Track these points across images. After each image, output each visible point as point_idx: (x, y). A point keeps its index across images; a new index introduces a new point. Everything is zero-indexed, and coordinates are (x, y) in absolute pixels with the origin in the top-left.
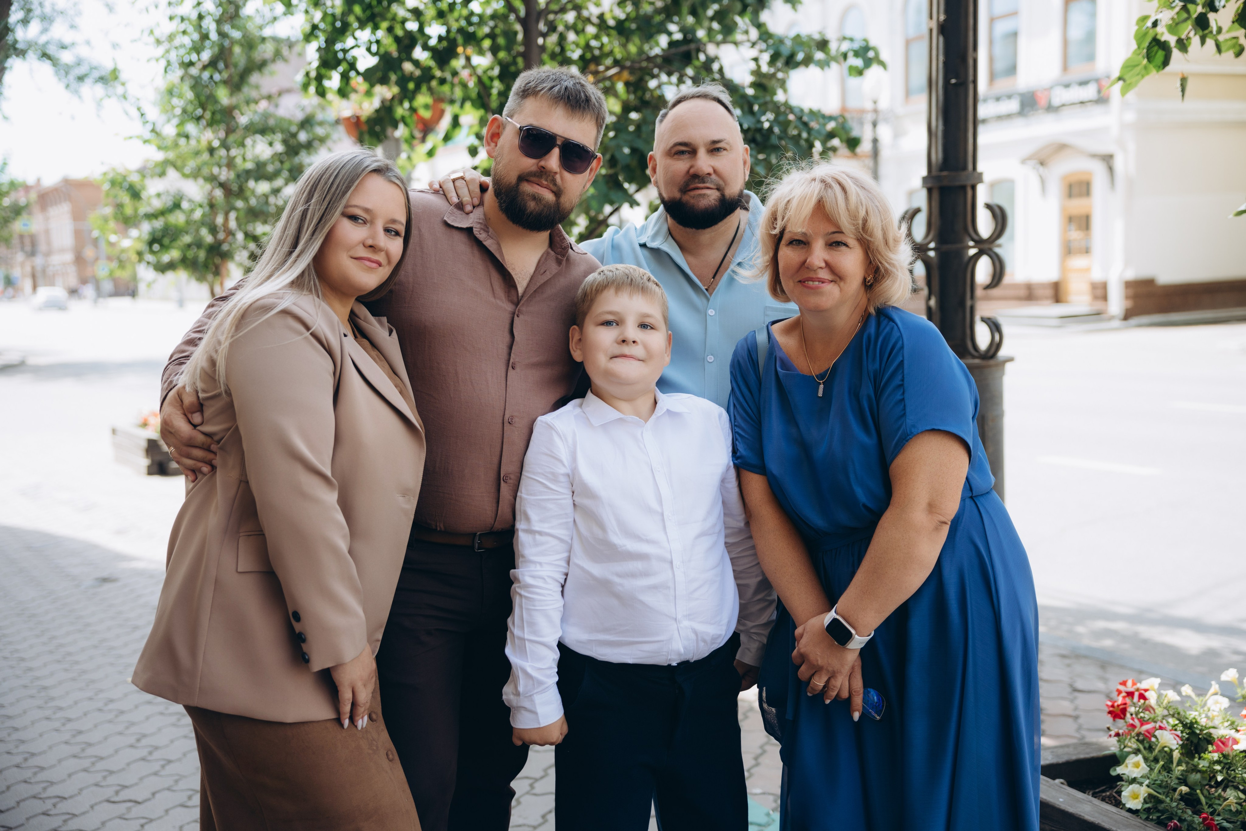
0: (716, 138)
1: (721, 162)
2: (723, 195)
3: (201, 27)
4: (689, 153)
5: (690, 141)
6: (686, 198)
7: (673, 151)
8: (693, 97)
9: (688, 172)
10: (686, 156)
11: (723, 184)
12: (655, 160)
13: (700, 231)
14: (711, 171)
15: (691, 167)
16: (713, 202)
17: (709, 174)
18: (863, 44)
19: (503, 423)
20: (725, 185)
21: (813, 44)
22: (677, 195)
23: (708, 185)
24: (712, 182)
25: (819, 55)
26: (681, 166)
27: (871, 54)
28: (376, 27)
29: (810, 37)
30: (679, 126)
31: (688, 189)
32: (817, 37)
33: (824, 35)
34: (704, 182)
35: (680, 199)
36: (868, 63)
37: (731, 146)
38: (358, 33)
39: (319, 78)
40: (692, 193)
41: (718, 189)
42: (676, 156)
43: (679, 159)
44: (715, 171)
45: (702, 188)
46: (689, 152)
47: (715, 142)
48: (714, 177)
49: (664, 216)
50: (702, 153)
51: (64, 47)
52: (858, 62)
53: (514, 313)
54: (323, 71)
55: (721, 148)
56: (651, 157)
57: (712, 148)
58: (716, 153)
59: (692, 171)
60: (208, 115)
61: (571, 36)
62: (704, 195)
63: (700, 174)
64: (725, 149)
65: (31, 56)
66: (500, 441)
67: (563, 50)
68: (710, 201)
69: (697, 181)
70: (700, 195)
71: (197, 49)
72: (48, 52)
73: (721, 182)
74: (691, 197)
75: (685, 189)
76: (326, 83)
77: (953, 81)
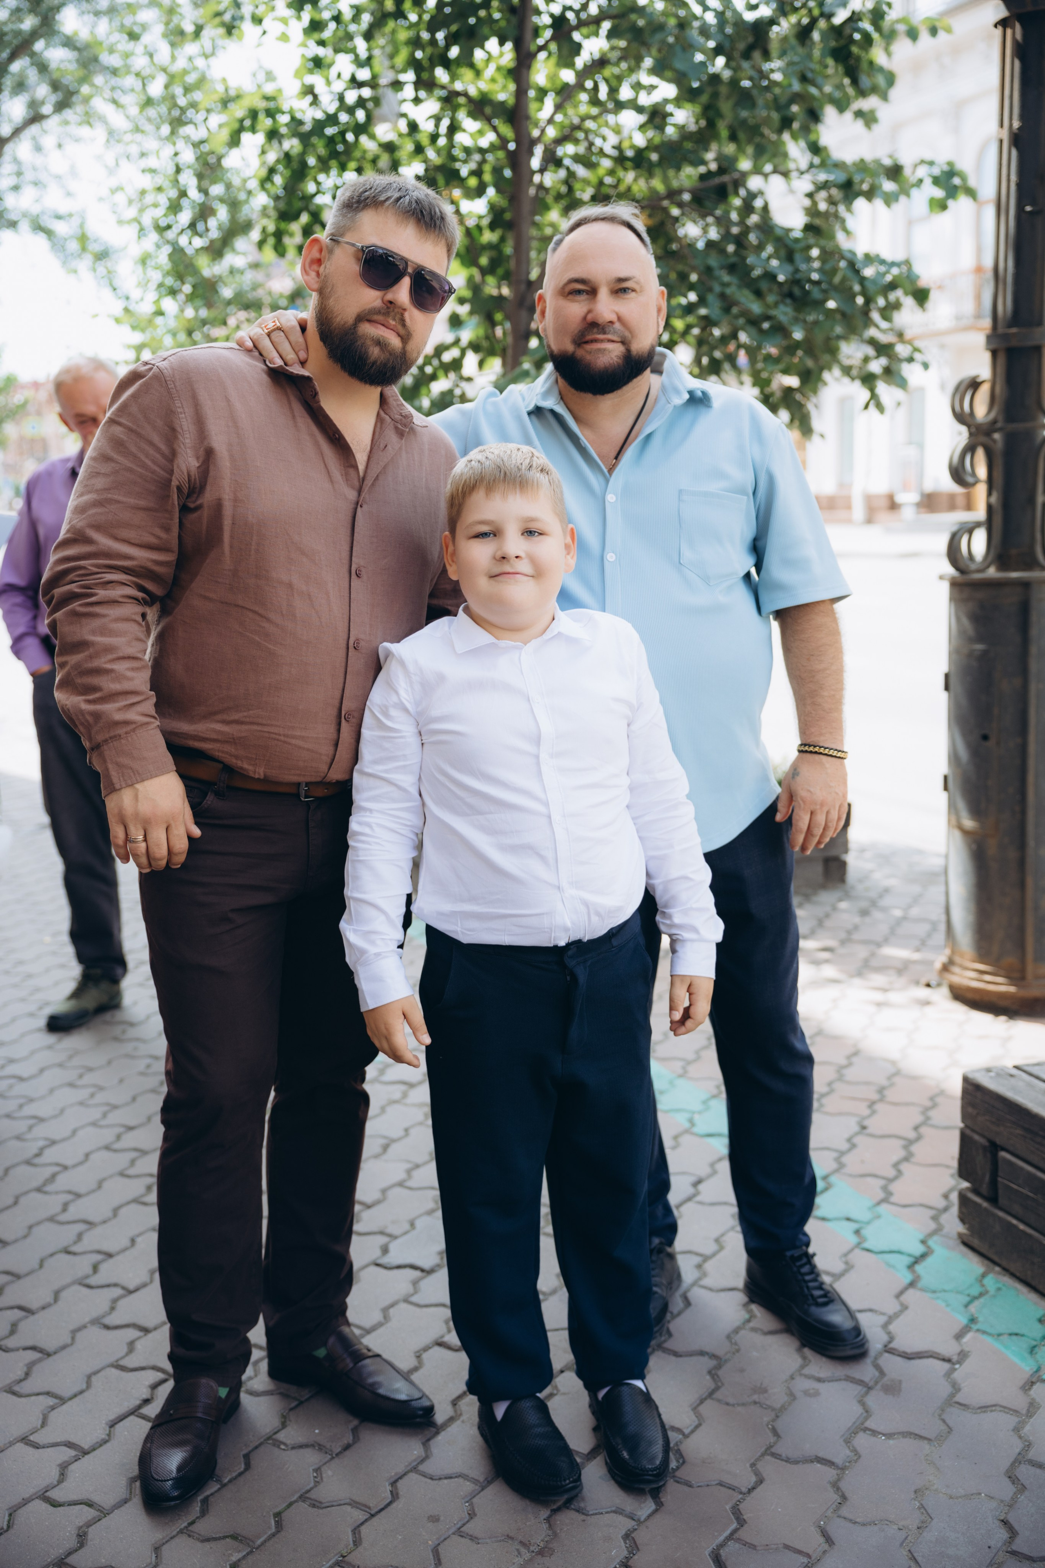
0: (622, 275)
1: (628, 307)
2: (628, 351)
3: (177, 181)
4: (587, 294)
5: (589, 277)
6: (580, 353)
7: (567, 289)
8: (597, 219)
9: (585, 318)
10: (584, 297)
11: (630, 336)
12: (545, 301)
13: (599, 397)
14: (613, 317)
15: (589, 311)
16: (615, 359)
17: (611, 322)
18: (946, 168)
19: (348, 648)
20: (632, 337)
21: (881, 171)
22: (570, 347)
23: (610, 337)
24: (615, 332)
25: (888, 186)
26: (576, 309)
27: (956, 181)
28: (343, 168)
29: (877, 162)
30: (573, 258)
31: (584, 340)
32: (887, 162)
33: (895, 160)
34: (605, 333)
35: (574, 353)
36: (952, 192)
37: (641, 287)
38: (321, 177)
39: (279, 235)
40: (588, 347)
41: (623, 343)
42: (570, 297)
43: (573, 301)
44: (619, 319)
45: (602, 341)
46: (587, 292)
47: (621, 280)
48: (617, 325)
49: (553, 378)
50: (603, 294)
51: (59, 217)
52: (939, 193)
53: (357, 503)
54: (283, 225)
55: (628, 289)
56: (541, 297)
57: (616, 288)
58: (621, 295)
59: (589, 317)
60: (187, 289)
61: (581, 171)
62: (605, 350)
63: (600, 321)
64: (633, 290)
65: (24, 226)
66: (343, 670)
67: (571, 189)
68: (612, 358)
69: (595, 330)
70: (599, 350)
71: (175, 207)
72: (42, 224)
73: (627, 334)
74: (587, 352)
75: (581, 340)
76: (287, 240)
77: (1028, 208)
